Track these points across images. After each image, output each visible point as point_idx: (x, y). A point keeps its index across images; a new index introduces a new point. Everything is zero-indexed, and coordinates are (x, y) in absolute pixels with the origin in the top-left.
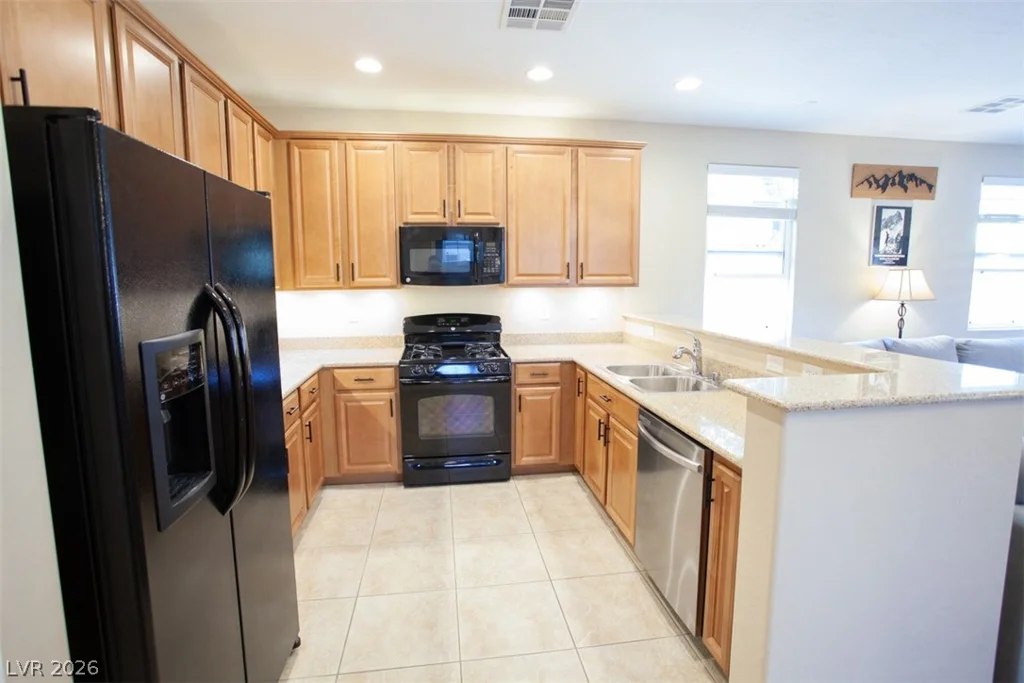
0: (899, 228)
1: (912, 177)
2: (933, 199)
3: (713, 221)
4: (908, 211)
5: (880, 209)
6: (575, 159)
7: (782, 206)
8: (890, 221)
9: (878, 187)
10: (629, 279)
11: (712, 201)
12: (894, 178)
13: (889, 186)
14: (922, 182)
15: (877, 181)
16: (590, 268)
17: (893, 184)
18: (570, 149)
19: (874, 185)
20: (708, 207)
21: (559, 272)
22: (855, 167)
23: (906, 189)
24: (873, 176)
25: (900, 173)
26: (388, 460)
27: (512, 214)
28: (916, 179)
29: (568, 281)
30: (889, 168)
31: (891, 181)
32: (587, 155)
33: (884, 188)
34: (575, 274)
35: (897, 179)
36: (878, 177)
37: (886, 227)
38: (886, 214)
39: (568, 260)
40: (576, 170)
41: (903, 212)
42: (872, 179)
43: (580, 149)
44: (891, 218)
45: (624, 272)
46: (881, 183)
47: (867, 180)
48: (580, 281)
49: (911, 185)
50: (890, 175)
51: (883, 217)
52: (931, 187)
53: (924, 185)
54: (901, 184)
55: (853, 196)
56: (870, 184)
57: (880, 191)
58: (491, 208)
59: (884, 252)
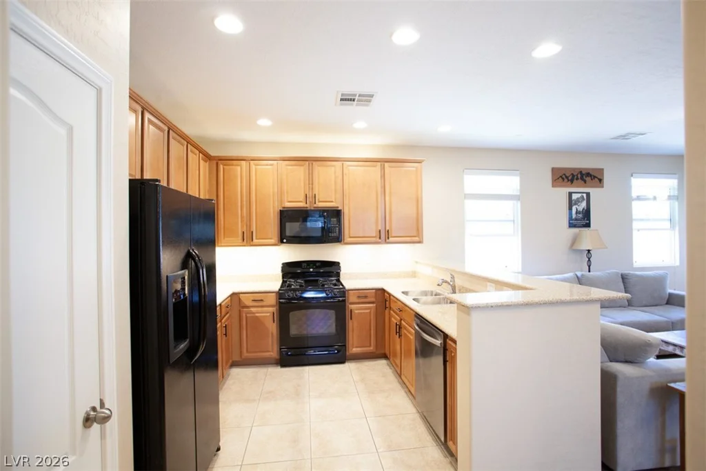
0: (584, 204)
1: (588, 175)
2: (603, 187)
3: (469, 204)
4: (588, 194)
5: (570, 194)
6: (383, 168)
7: (511, 193)
8: (578, 201)
10: (416, 239)
11: (468, 190)
12: (577, 175)
13: (575, 181)
14: (595, 177)
15: (567, 178)
16: (393, 233)
17: (577, 179)
18: (379, 164)
19: (566, 180)
20: (465, 195)
21: (374, 235)
22: (553, 168)
23: (585, 182)
24: (564, 174)
25: (581, 172)
26: (271, 350)
27: (346, 202)
28: (591, 176)
29: (380, 241)
30: (574, 169)
31: (576, 177)
32: (390, 167)
33: (572, 181)
34: (384, 236)
35: (579, 176)
36: (568, 175)
37: (575, 204)
38: (575, 197)
39: (380, 228)
40: (383, 176)
41: (585, 195)
42: (564, 176)
43: (386, 164)
44: (578, 198)
45: (415, 235)
46: (570, 178)
47: (561, 177)
48: (387, 241)
49: (588, 179)
50: (575, 174)
51: (573, 198)
52: (600, 180)
53: (596, 179)
54: (582, 179)
55: (553, 186)
56: (563, 179)
57: (569, 183)
58: (333, 198)
59: (576, 219)
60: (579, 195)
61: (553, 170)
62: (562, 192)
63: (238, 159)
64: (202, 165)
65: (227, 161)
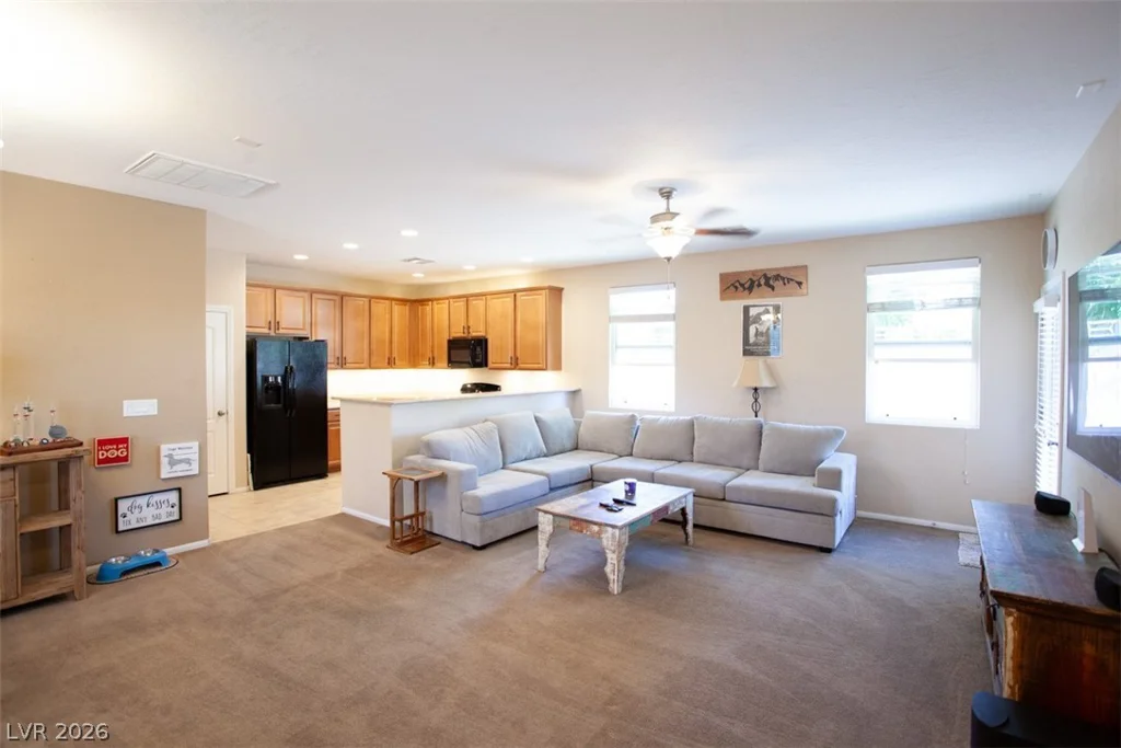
0: (769, 322)
1: (777, 277)
2: (804, 294)
3: (621, 327)
4: (777, 307)
5: (746, 309)
6: (516, 298)
7: (665, 312)
8: (759, 318)
9: (745, 289)
11: (613, 314)
12: (759, 280)
13: (755, 288)
14: (790, 280)
15: (742, 285)
17: (759, 285)
19: (742, 289)
20: (610, 317)
22: (721, 275)
23: (773, 288)
24: (738, 281)
25: (765, 275)
28: (783, 279)
29: (511, 366)
30: (754, 273)
31: (756, 283)
33: (750, 289)
35: (763, 281)
36: (742, 282)
37: (754, 323)
38: (753, 312)
42: (737, 284)
44: (761, 314)
46: (746, 286)
47: (732, 285)
48: (517, 367)
49: (778, 284)
50: (755, 279)
51: (751, 314)
52: (801, 284)
53: (792, 283)
54: (767, 284)
55: (722, 299)
56: (736, 288)
57: (746, 292)
58: (482, 328)
59: (756, 344)
61: (723, 277)
62: (736, 306)
63: (429, 300)
64: (397, 308)
65: (422, 302)
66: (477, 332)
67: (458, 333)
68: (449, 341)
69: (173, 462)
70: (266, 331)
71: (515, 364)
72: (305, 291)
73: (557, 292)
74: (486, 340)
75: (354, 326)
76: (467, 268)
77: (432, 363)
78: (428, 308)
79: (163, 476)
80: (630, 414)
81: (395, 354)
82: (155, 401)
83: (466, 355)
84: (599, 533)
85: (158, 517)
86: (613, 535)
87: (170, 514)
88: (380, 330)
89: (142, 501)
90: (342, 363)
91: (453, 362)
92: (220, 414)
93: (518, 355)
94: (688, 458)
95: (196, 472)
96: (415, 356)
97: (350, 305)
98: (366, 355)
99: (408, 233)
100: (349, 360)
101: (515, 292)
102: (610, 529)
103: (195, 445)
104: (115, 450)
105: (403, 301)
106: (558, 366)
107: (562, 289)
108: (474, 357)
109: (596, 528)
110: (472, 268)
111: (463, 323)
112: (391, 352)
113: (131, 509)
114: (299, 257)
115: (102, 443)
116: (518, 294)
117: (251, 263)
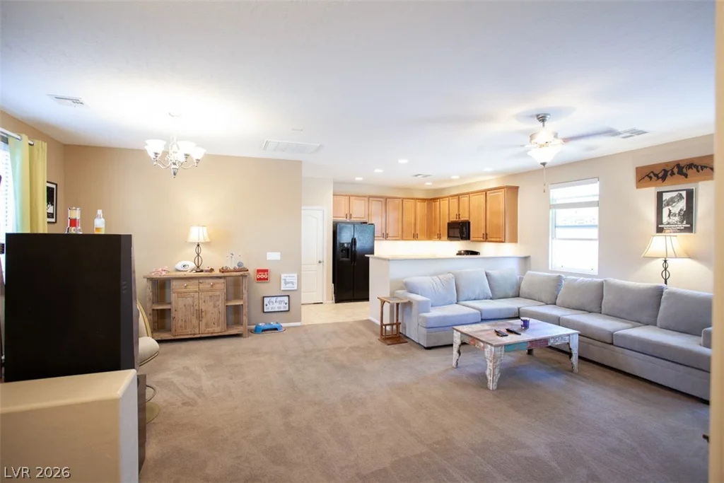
0: (682, 204)
1: (691, 166)
5: (660, 195)
8: (672, 202)
9: (658, 178)
11: (552, 203)
12: (672, 170)
13: (669, 177)
14: (702, 167)
15: (656, 175)
17: (673, 174)
19: (654, 178)
20: (550, 205)
22: (637, 168)
23: (686, 176)
24: (652, 172)
25: (678, 165)
28: (696, 166)
29: (483, 240)
30: (667, 164)
31: (669, 173)
33: (664, 178)
35: (676, 170)
36: (657, 172)
37: (668, 205)
38: (666, 197)
42: (652, 175)
44: (673, 198)
46: (660, 175)
47: (648, 176)
48: (487, 240)
49: (691, 172)
50: (668, 168)
51: (664, 199)
53: (706, 169)
54: (680, 172)
55: (638, 187)
56: (651, 178)
57: (660, 180)
58: (467, 215)
59: (668, 223)
60: (674, 194)
61: (639, 170)
62: (650, 192)
63: (438, 199)
64: (419, 204)
65: (434, 200)
66: (464, 218)
67: (453, 219)
68: (449, 224)
69: (286, 283)
70: (345, 219)
71: (486, 238)
72: (365, 197)
73: (514, 190)
74: (469, 223)
75: (393, 215)
76: (453, 177)
77: (439, 237)
78: (438, 203)
79: (282, 289)
80: (558, 274)
81: (418, 232)
82: (279, 253)
83: (457, 232)
84: (484, 348)
85: (279, 308)
86: (491, 350)
87: (285, 307)
88: (409, 218)
89: (274, 299)
90: (386, 236)
91: (451, 237)
92: (320, 262)
93: (488, 232)
94: (598, 309)
95: (296, 288)
96: (431, 234)
97: (391, 204)
98: (400, 232)
99: (403, 161)
100: (390, 235)
101: (486, 192)
102: (489, 346)
103: (296, 275)
104: (263, 276)
105: (424, 200)
106: (514, 239)
107: (517, 188)
108: (462, 233)
109: (482, 344)
110: (457, 177)
111: (456, 213)
112: (415, 230)
113: (269, 302)
114: (358, 179)
115: (259, 271)
116: (488, 192)
117: (335, 183)
